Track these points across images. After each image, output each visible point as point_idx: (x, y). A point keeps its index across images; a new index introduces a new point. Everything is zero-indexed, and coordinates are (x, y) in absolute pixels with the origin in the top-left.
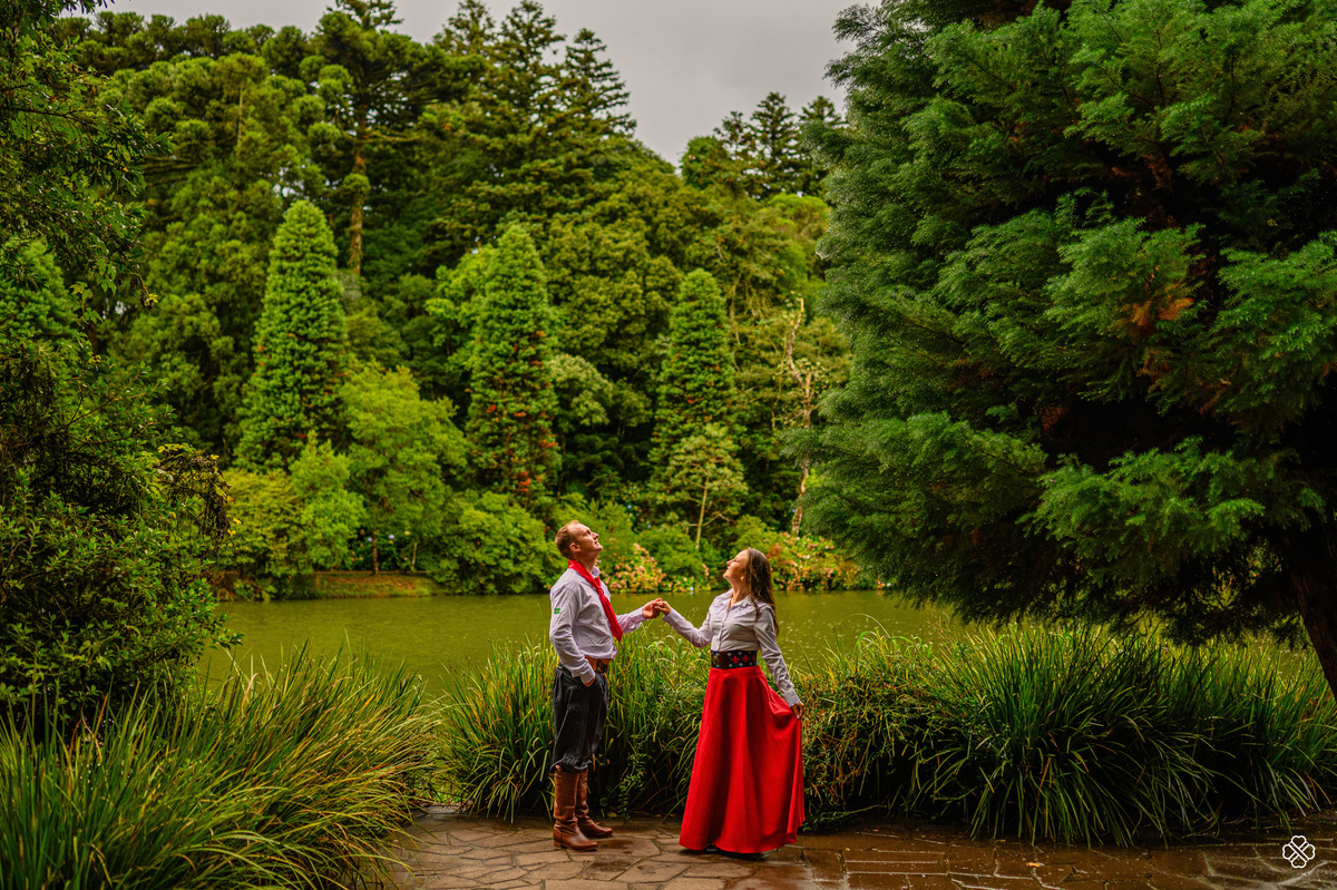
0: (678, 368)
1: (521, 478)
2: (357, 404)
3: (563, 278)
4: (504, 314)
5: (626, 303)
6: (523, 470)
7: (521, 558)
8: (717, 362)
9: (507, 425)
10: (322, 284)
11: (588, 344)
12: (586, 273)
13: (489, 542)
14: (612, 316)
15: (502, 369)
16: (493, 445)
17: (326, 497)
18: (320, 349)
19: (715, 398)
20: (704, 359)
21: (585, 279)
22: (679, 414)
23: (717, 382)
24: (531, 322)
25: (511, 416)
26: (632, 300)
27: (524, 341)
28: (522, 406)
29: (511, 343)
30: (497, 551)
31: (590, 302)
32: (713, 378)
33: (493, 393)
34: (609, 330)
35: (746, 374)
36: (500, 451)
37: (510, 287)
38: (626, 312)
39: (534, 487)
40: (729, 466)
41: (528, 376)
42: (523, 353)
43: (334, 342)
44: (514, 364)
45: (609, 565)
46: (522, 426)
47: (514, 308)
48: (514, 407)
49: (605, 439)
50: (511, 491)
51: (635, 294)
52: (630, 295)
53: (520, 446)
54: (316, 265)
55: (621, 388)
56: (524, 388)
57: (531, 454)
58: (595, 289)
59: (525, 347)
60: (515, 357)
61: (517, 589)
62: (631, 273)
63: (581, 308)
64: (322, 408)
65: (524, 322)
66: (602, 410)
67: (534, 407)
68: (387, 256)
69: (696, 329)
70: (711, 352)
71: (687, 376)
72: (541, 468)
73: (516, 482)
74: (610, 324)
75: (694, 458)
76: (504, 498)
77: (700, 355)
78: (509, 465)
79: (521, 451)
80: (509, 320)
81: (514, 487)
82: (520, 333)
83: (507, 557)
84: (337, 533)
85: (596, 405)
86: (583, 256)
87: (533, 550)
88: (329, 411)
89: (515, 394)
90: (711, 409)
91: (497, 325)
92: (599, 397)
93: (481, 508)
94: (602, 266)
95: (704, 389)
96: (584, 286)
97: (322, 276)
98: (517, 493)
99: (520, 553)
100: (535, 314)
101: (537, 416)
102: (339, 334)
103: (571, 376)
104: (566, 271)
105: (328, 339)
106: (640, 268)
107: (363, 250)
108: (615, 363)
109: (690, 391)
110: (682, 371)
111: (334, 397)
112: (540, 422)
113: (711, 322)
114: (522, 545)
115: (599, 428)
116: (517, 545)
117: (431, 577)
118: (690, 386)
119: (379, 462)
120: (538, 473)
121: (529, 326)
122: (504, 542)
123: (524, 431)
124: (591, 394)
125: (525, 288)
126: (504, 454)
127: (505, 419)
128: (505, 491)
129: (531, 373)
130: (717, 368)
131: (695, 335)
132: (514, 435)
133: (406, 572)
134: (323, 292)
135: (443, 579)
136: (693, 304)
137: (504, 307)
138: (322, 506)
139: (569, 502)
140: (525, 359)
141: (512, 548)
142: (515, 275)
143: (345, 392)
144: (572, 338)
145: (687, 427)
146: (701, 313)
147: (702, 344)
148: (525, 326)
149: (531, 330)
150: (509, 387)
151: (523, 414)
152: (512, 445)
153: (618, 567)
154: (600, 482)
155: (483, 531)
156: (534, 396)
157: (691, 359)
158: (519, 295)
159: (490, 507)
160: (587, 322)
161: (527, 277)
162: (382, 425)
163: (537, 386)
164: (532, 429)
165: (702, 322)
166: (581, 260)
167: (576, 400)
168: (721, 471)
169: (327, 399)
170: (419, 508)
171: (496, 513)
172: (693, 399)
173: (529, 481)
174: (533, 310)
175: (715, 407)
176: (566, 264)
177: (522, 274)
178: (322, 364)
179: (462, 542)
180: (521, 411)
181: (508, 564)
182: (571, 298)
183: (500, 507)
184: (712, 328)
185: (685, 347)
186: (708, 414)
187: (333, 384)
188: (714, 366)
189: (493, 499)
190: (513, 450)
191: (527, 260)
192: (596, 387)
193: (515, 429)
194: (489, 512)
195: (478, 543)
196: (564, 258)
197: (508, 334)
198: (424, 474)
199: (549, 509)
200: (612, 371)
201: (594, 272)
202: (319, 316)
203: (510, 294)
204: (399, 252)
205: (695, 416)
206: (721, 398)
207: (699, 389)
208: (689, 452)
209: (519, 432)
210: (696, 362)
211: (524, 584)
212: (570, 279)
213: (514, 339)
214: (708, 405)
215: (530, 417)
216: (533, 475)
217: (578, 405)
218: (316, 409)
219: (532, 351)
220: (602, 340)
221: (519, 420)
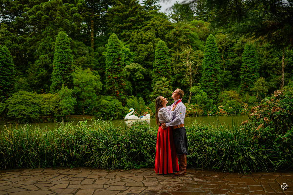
0: (156, 65)
1: (117, 92)
2: (75, 77)
3: (135, 45)
4: (110, 54)
5: (149, 50)
6: (117, 90)
7: (116, 111)
8: (165, 63)
9: (113, 80)
10: (66, 50)
11: (140, 60)
12: (140, 43)
13: (108, 107)
14: (146, 53)
15: (111, 67)
16: (110, 85)
17: (66, 99)
18: (66, 65)
19: (165, 71)
20: (162, 62)
21: (140, 45)
22: (157, 76)
23: (165, 67)
24: (117, 56)
25: (113, 78)
26: (151, 49)
27: (116, 60)
28: (116, 76)
29: (113, 61)
30: (110, 109)
31: (141, 50)
32: (164, 67)
33: (109, 73)
34: (145, 57)
35: (178, 65)
36: (111, 86)
37: (112, 48)
38: (150, 52)
39: (120, 94)
40: (168, 87)
41: (117, 68)
42: (116, 63)
43: (69, 63)
44: (113, 66)
45: (139, 112)
46: (116, 80)
47: (113, 53)
48: (114, 76)
49: (144, 82)
50: (115, 96)
51: (151, 48)
52: (150, 48)
53: (116, 85)
54: (64, 46)
55: (149, 70)
56: (117, 71)
57: (119, 86)
58: (142, 47)
59: (116, 62)
60: (114, 64)
61: (116, 118)
62: (151, 43)
63: (139, 52)
64: (67, 78)
65: (116, 56)
66: (143, 75)
67: (119, 76)
68: (100, 43)
69: (160, 55)
70: (164, 60)
71: (158, 66)
72: (122, 90)
73: (116, 93)
74: (145, 55)
75: (159, 86)
76: (112, 97)
77: (161, 61)
78: (114, 89)
79: (116, 86)
80: (112, 56)
81: (115, 95)
82: (114, 59)
83: (112, 111)
84: (68, 107)
85: (140, 74)
86: (139, 39)
87: (119, 109)
88: (69, 79)
89: (115, 73)
90: (164, 74)
91: (109, 57)
92: (142, 72)
93: (107, 100)
94: (144, 41)
95: (162, 69)
96: (139, 46)
97: (66, 48)
98: (116, 96)
99: (116, 110)
100: (118, 54)
101: (120, 78)
102: (71, 61)
103: (134, 68)
104: (135, 43)
105: (68, 63)
106: (153, 41)
107: (94, 42)
108: (148, 64)
109: (159, 70)
110: (157, 65)
111: (70, 76)
112: (121, 79)
113: (164, 53)
114: (116, 108)
115: (142, 80)
116: (115, 108)
117: (96, 116)
118: (159, 69)
119: (80, 90)
120: (121, 91)
121: (117, 57)
122: (111, 107)
123: (117, 82)
124: (139, 72)
125: (115, 48)
126: (112, 87)
127: (112, 79)
128: (113, 95)
129: (118, 68)
130: (165, 64)
131: (159, 56)
132: (115, 82)
133: (91, 115)
134: (66, 52)
135: (98, 117)
136: (159, 49)
137: (111, 53)
138: (65, 101)
139: (131, 98)
140: (116, 64)
141: (113, 108)
142: (113, 45)
143: (72, 74)
144: (136, 59)
145: (158, 78)
146: (161, 51)
147: (161, 59)
148: (116, 57)
149: (117, 58)
150: (113, 71)
151: (116, 78)
152: (114, 85)
153: (142, 112)
154: (145, 93)
155: (106, 105)
156: (119, 73)
157: (159, 62)
158: (114, 50)
159: (108, 99)
160: (140, 55)
161: (116, 45)
162: (80, 82)
163: (120, 71)
164: (119, 81)
165: (161, 53)
166: (139, 40)
167: (135, 74)
168: (165, 89)
169: (68, 76)
170: (91, 100)
171: (110, 101)
172: (160, 72)
173: (119, 93)
174: (117, 53)
175: (165, 74)
176: (135, 41)
177: (114, 45)
178: (66, 68)
179: (102, 108)
180: (116, 77)
181: (113, 112)
182: (137, 50)
183: (111, 99)
184: (164, 54)
185: (157, 59)
186: (164, 75)
187: (70, 73)
188: (164, 63)
189: (109, 97)
190: (115, 86)
191: (116, 41)
192: (141, 70)
193: (115, 81)
194: (108, 100)
195: (105, 108)
196: (134, 40)
197: (112, 59)
198: (91, 92)
199: (125, 99)
200: (146, 66)
201: (142, 43)
202: (65, 58)
203: (112, 49)
204: (102, 42)
205: (161, 76)
206: (167, 71)
207: (161, 69)
208: (158, 85)
209: (116, 82)
210: (160, 63)
211: (117, 117)
212: (136, 45)
213: (113, 60)
214: (163, 73)
215: (118, 78)
216: (120, 92)
217: (136, 75)
218: (66, 79)
219: (118, 63)
220: (144, 59)
221: (116, 79)
